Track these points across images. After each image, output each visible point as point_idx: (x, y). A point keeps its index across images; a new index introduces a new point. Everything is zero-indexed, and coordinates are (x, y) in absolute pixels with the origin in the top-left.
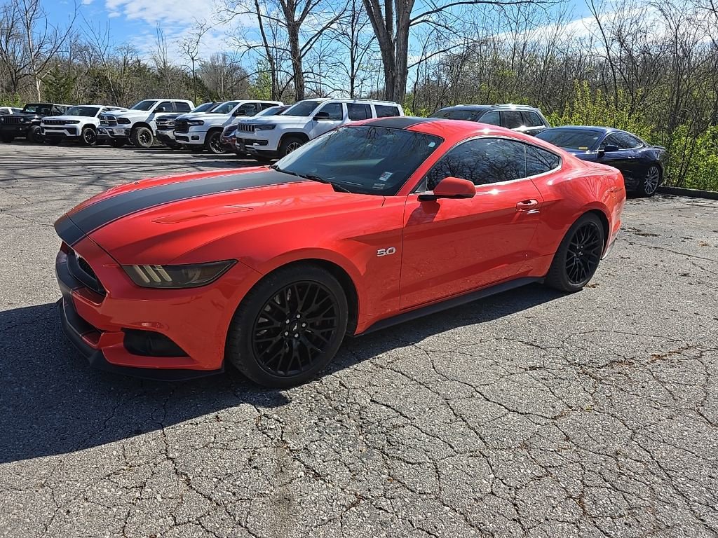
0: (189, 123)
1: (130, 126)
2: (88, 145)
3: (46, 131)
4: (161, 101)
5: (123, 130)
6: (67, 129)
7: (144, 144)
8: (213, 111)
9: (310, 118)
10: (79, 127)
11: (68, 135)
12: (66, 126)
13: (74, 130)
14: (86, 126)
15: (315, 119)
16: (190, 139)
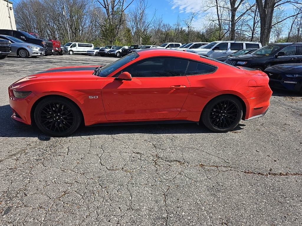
4: (170, 43)
8: (184, 47)
9: (211, 50)
15: (213, 50)
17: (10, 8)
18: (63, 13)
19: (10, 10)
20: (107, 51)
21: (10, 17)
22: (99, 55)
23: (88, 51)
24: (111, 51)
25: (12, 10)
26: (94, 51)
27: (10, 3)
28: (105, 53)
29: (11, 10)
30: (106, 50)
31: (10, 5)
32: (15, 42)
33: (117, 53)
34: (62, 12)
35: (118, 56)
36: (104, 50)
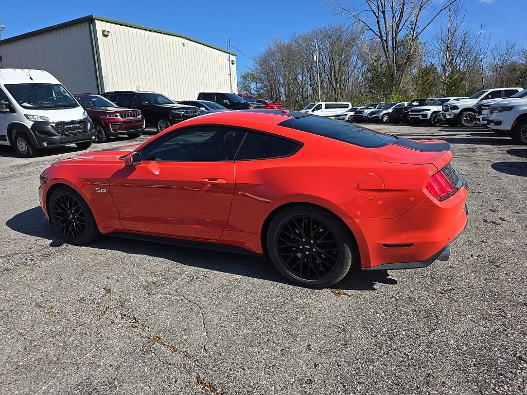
0: (482, 107)
1: (458, 111)
2: (434, 126)
3: (411, 116)
5: (453, 114)
6: (421, 115)
7: (466, 125)
10: (429, 113)
11: (421, 118)
12: (421, 113)
13: (425, 115)
14: (434, 112)
16: (481, 120)
17: (232, 61)
18: (313, 58)
19: (231, 64)
20: (366, 113)
21: (230, 75)
22: (354, 121)
23: (336, 116)
24: (373, 113)
25: (235, 64)
26: (346, 115)
27: (232, 55)
28: (363, 116)
29: (233, 64)
30: (366, 111)
31: (233, 58)
32: (210, 109)
33: (383, 116)
34: (313, 56)
35: (384, 120)
36: (362, 111)
